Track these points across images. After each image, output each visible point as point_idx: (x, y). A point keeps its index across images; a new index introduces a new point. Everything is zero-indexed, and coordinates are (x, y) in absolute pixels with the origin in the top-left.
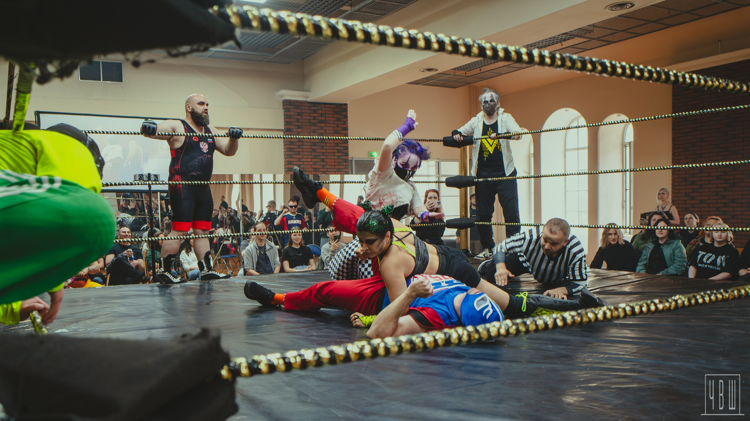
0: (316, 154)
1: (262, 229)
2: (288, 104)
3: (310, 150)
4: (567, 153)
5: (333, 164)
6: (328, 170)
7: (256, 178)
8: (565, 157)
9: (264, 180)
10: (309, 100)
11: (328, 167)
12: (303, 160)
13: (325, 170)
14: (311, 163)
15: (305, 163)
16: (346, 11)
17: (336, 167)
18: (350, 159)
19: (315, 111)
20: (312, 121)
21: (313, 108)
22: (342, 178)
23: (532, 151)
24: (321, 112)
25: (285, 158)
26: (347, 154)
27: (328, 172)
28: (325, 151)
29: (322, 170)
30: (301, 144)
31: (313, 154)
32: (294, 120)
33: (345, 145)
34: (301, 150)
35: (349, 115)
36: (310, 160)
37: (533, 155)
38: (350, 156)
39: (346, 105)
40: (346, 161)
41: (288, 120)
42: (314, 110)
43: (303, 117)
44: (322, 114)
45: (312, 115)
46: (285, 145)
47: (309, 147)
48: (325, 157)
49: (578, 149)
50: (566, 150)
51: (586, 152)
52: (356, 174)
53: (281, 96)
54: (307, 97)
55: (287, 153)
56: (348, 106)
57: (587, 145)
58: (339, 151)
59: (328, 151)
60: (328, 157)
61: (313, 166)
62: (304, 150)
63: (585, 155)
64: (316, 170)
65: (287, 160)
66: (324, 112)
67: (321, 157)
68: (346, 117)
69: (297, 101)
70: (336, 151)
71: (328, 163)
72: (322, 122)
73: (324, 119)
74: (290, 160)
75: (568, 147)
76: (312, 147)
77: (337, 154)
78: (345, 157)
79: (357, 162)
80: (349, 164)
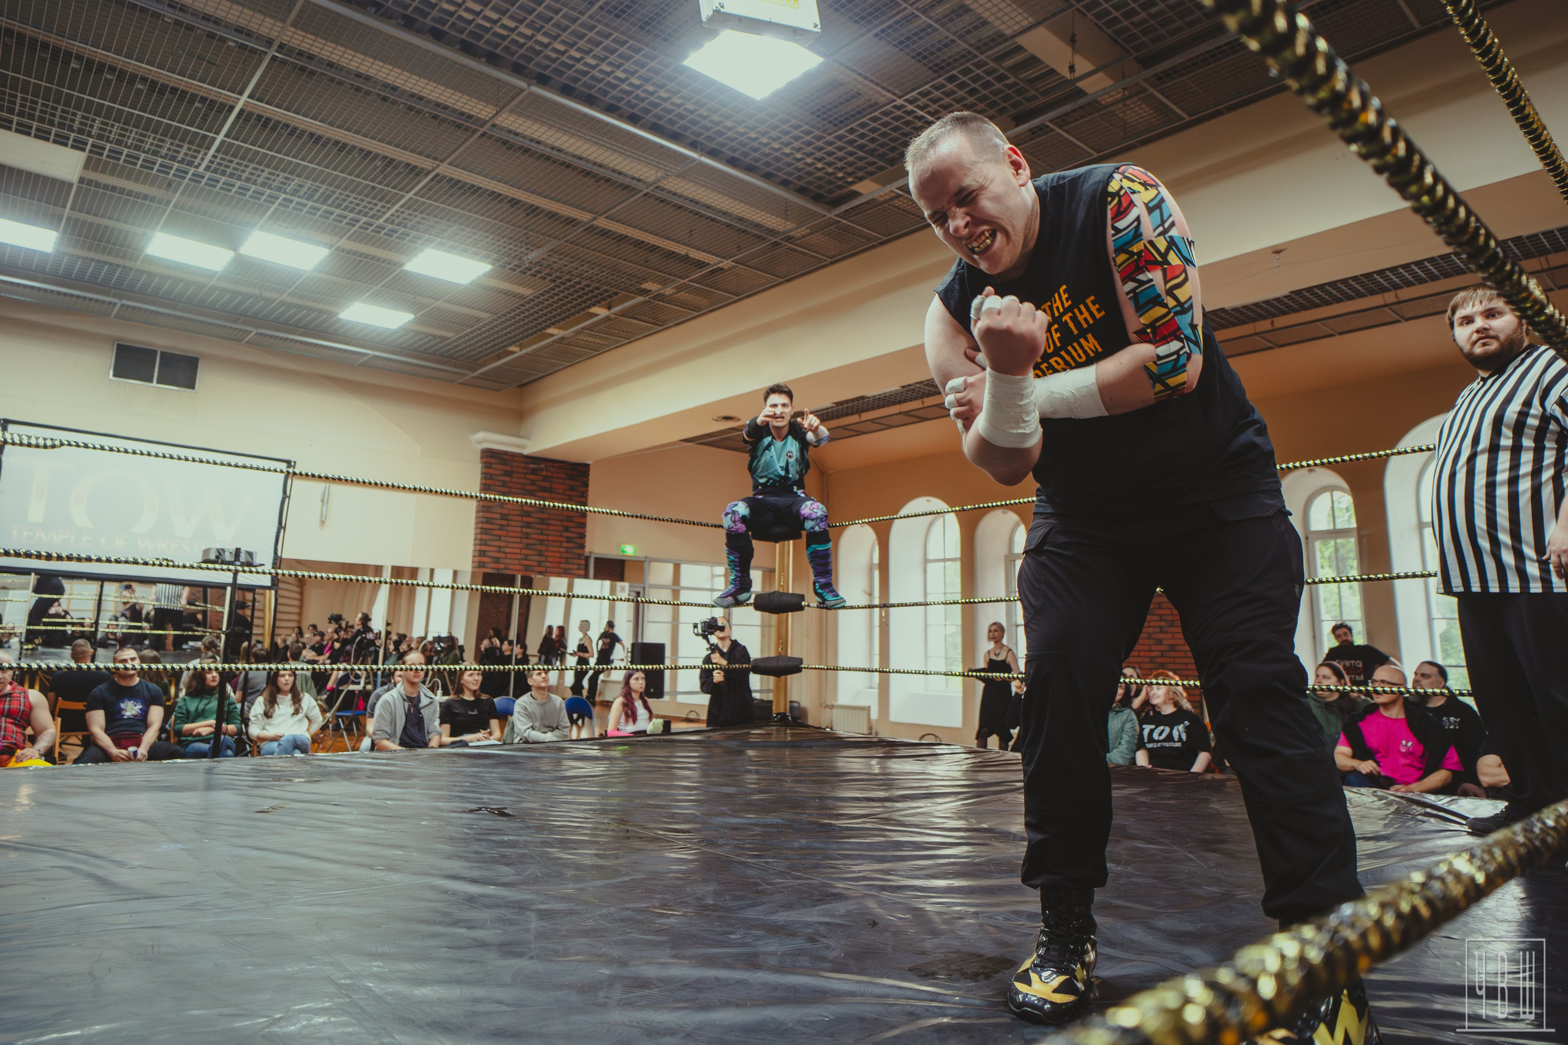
0: (530, 541)
2: (490, 457)
3: (519, 535)
4: (930, 566)
5: (558, 560)
6: (549, 570)
7: (423, 578)
8: (925, 571)
9: (436, 582)
10: (526, 452)
11: (548, 564)
12: (508, 550)
13: (543, 569)
14: (519, 557)
15: (509, 556)
16: (596, 315)
17: (563, 565)
18: (587, 554)
19: (534, 472)
20: (530, 487)
21: (532, 466)
22: (570, 587)
23: (876, 560)
24: (544, 473)
25: (475, 545)
26: (582, 546)
27: (547, 573)
28: (545, 538)
29: (535, 569)
30: (505, 522)
31: (525, 541)
32: (498, 483)
33: (580, 530)
34: (504, 533)
35: (591, 483)
36: (518, 551)
37: (877, 567)
38: (587, 549)
39: (588, 466)
40: (581, 556)
41: (489, 482)
42: (533, 469)
43: (514, 480)
44: (546, 476)
45: (528, 476)
46: (477, 523)
47: (519, 529)
48: (544, 548)
49: (945, 560)
50: (926, 561)
51: (958, 564)
52: (596, 577)
53: (479, 442)
54: (524, 447)
55: (480, 537)
56: (591, 468)
57: (958, 555)
58: (569, 540)
59: (550, 538)
60: (550, 549)
61: (525, 562)
62: (510, 534)
63: (955, 569)
64: (527, 568)
65: (478, 548)
66: (550, 474)
67: (538, 547)
68: (586, 485)
69: (506, 453)
70: (564, 539)
71: (549, 559)
72: (544, 489)
73: (547, 485)
74: (484, 548)
75: (930, 556)
76: (525, 530)
77: (565, 545)
78: (579, 551)
79: (597, 560)
80: (583, 562)
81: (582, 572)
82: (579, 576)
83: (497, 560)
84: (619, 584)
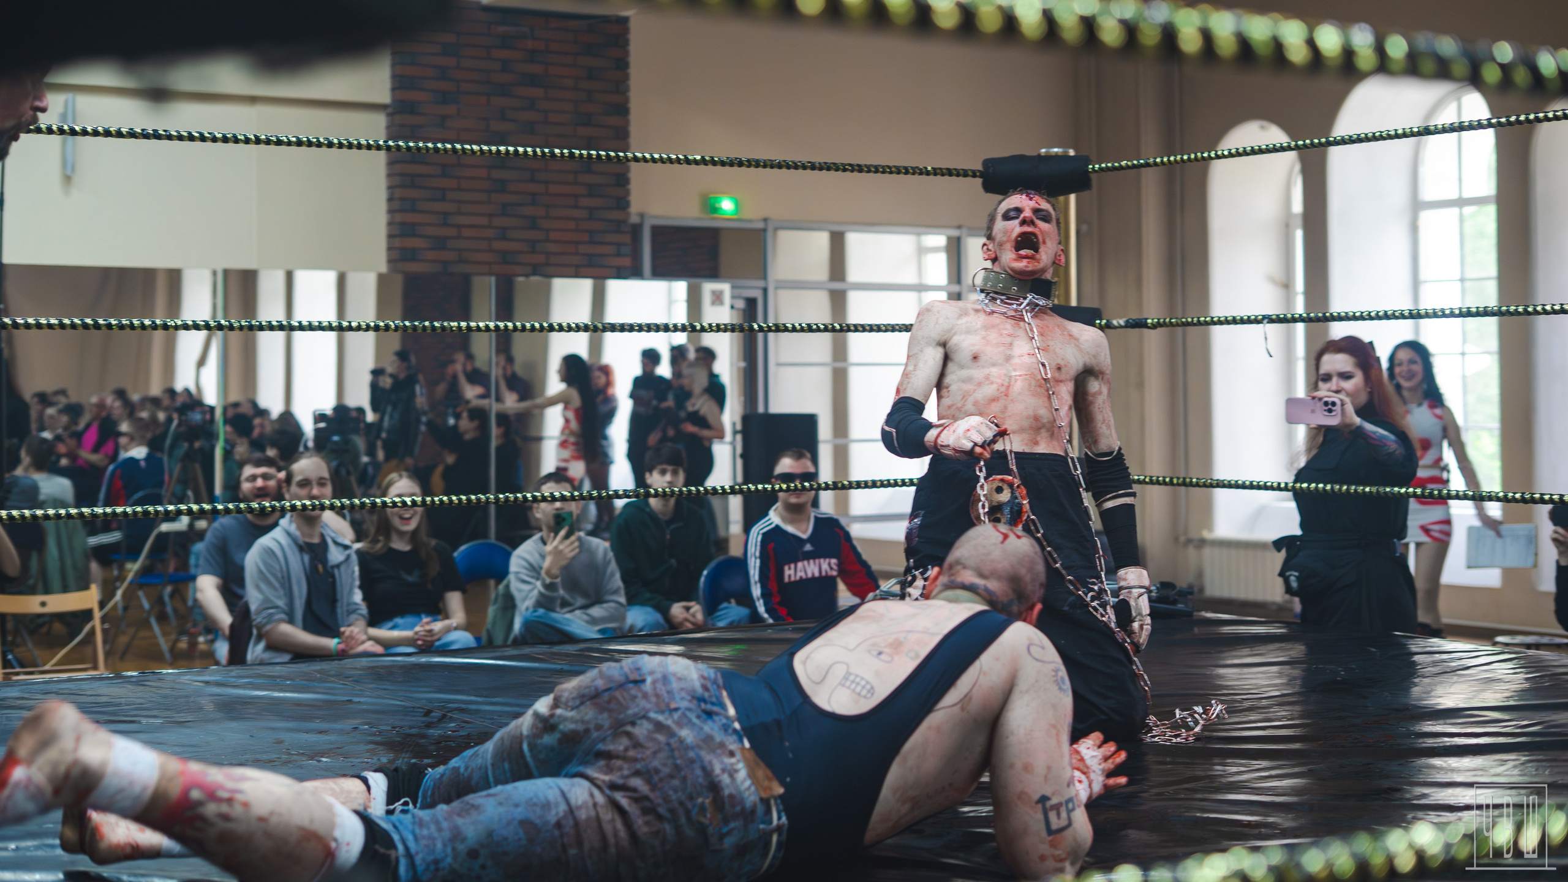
0: (508, 199)
1: (313, 475)
3: (485, 185)
4: (1423, 216)
5: (570, 237)
6: (553, 259)
8: (1414, 229)
11: (552, 247)
12: (462, 221)
14: (490, 233)
15: (466, 232)
17: (583, 249)
18: (634, 219)
19: (507, 42)
20: (497, 77)
21: (501, 29)
23: (1297, 207)
24: (529, 44)
25: (390, 211)
26: (623, 203)
27: (546, 269)
28: (541, 188)
29: (523, 258)
30: (453, 159)
32: (429, 72)
33: (617, 168)
35: (632, 59)
36: (484, 221)
37: (1299, 221)
38: (635, 210)
39: (621, 22)
40: (620, 225)
41: (408, 70)
42: (504, 37)
43: (464, 63)
44: (533, 52)
45: (497, 53)
46: (390, 164)
48: (541, 212)
49: (1460, 202)
50: (1417, 206)
51: (1491, 210)
55: (398, 193)
56: (630, 27)
57: (1491, 190)
58: (592, 192)
59: (552, 189)
60: (554, 212)
61: (496, 245)
62: (464, 184)
63: (1487, 220)
64: (504, 258)
65: (399, 218)
66: (541, 46)
67: (528, 210)
68: (622, 64)
70: (583, 190)
71: (552, 235)
72: (532, 80)
73: (539, 69)
75: (1428, 193)
76: (497, 174)
77: (586, 202)
78: (615, 215)
79: (657, 231)
80: (627, 239)
81: (627, 262)
82: (621, 274)
83: (440, 243)
84: (709, 287)
